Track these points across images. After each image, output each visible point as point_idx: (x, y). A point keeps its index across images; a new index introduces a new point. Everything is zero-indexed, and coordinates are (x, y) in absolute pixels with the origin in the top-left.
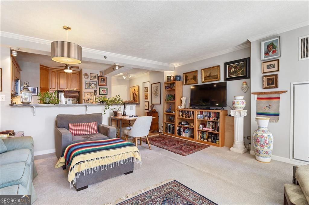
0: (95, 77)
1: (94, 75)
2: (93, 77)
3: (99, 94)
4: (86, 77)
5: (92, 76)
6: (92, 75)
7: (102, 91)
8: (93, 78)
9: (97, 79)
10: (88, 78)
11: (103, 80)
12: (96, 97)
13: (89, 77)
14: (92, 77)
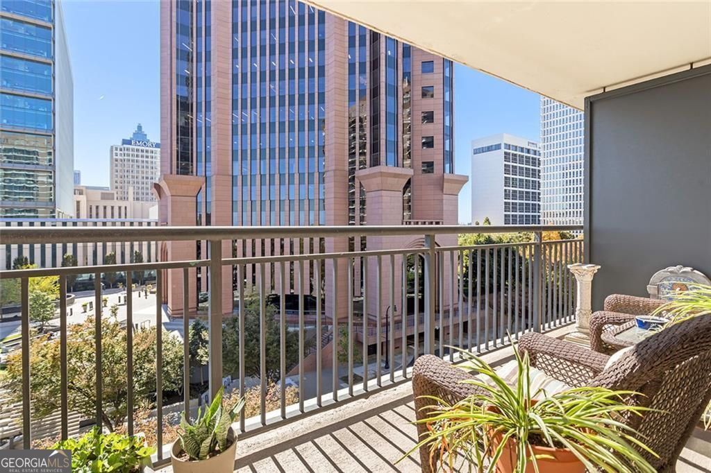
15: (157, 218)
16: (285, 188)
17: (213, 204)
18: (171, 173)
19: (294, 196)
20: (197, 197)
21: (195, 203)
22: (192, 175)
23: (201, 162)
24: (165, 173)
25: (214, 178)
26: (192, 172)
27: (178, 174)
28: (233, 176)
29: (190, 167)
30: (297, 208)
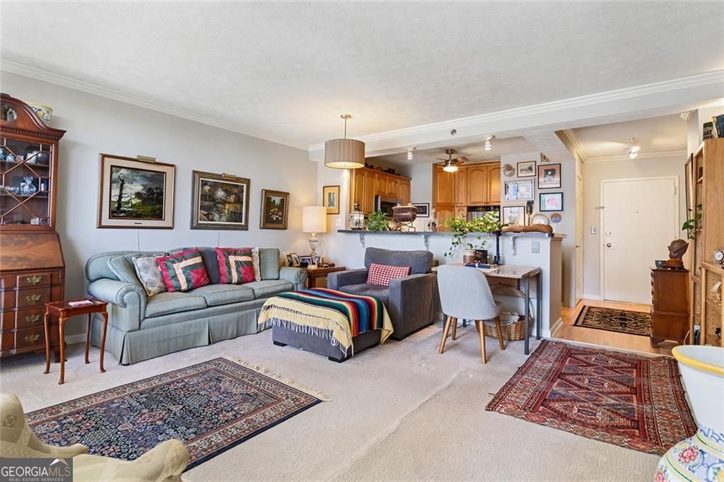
0: (530, 169)
1: (526, 166)
2: (524, 170)
3: (540, 211)
4: (508, 173)
5: (523, 168)
6: (522, 166)
7: (548, 201)
8: (524, 172)
9: (534, 174)
10: (511, 175)
11: (550, 173)
12: (531, 216)
13: (516, 171)
14: (521, 170)
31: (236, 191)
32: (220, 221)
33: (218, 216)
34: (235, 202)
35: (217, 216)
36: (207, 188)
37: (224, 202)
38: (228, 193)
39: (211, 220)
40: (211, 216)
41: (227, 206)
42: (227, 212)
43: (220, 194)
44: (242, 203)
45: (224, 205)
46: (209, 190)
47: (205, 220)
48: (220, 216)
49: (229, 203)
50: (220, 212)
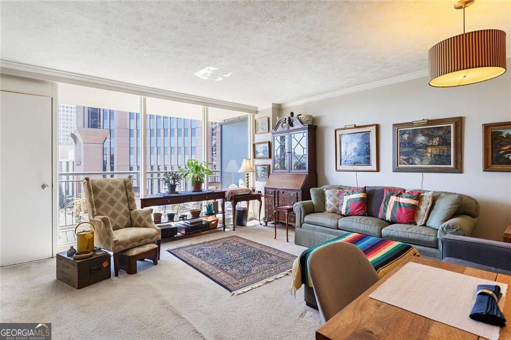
15: (73, 159)
16: (167, 139)
17: (116, 149)
18: (84, 127)
19: (174, 144)
20: (103, 144)
21: (102, 149)
22: (100, 128)
23: (107, 119)
24: (80, 126)
25: (116, 131)
26: (100, 126)
27: (89, 127)
28: (130, 130)
29: (98, 122)
30: (176, 152)
31: (441, 133)
32: (421, 164)
33: (419, 160)
34: (439, 145)
35: (417, 160)
36: (406, 136)
37: (425, 147)
38: (430, 137)
39: (412, 164)
40: (410, 160)
41: (430, 150)
42: (429, 155)
43: (421, 139)
44: (450, 144)
45: (426, 149)
46: (408, 138)
47: (405, 164)
48: (422, 160)
49: (432, 146)
50: (422, 157)
